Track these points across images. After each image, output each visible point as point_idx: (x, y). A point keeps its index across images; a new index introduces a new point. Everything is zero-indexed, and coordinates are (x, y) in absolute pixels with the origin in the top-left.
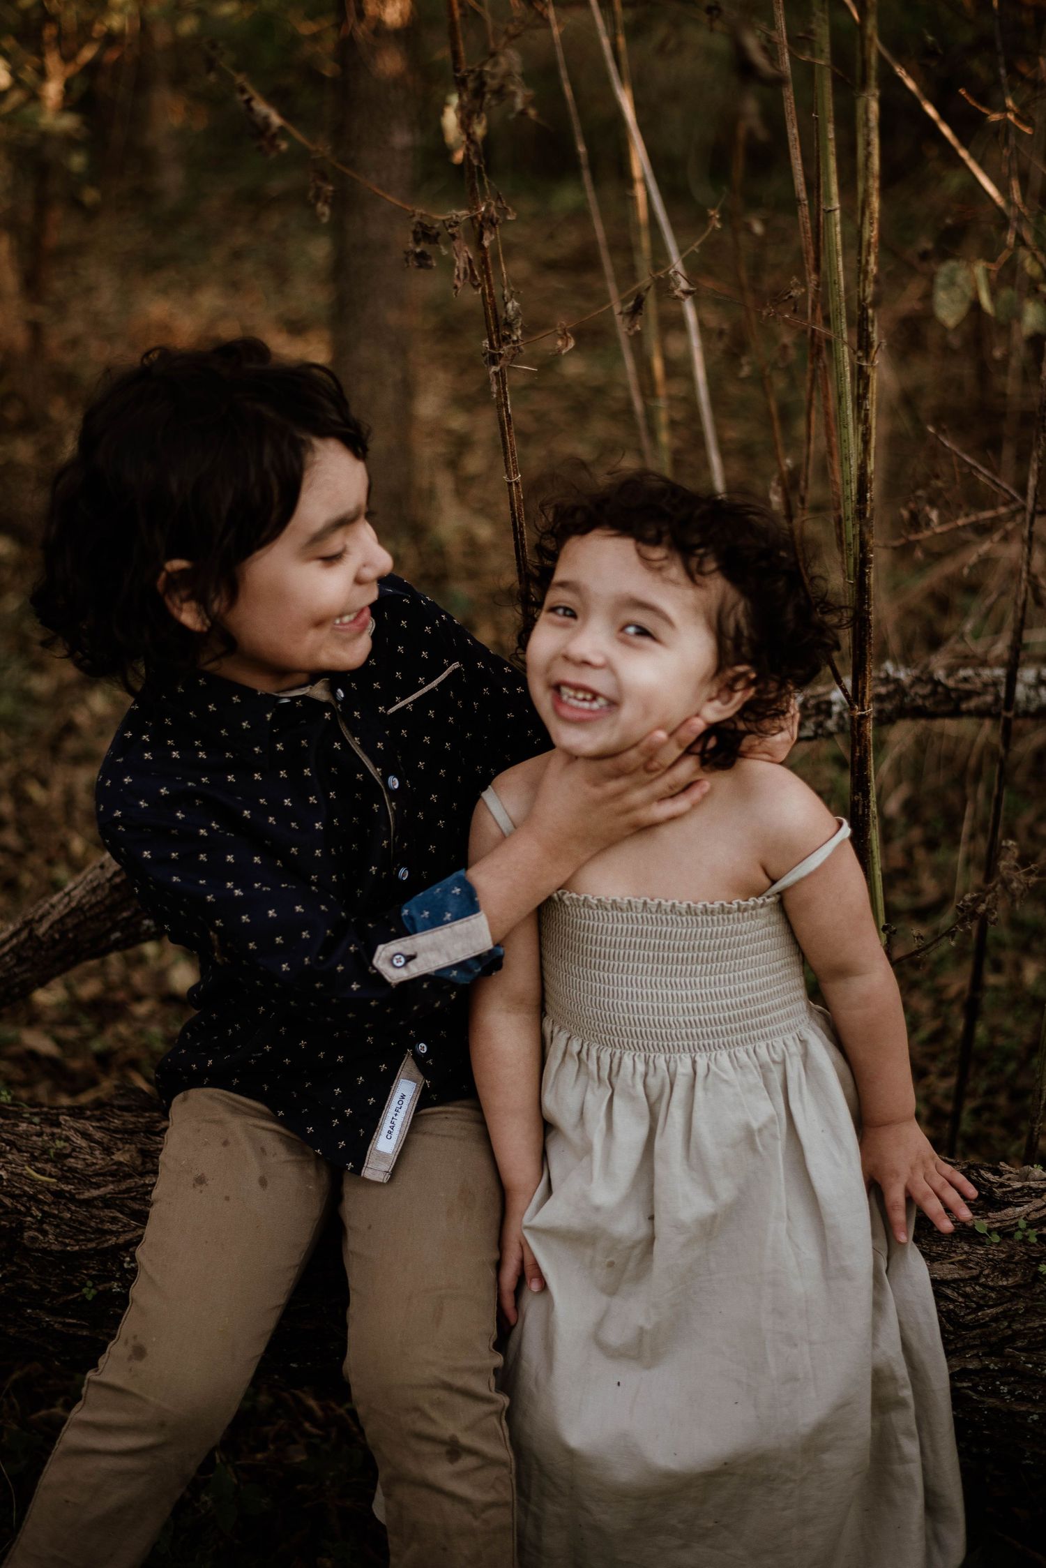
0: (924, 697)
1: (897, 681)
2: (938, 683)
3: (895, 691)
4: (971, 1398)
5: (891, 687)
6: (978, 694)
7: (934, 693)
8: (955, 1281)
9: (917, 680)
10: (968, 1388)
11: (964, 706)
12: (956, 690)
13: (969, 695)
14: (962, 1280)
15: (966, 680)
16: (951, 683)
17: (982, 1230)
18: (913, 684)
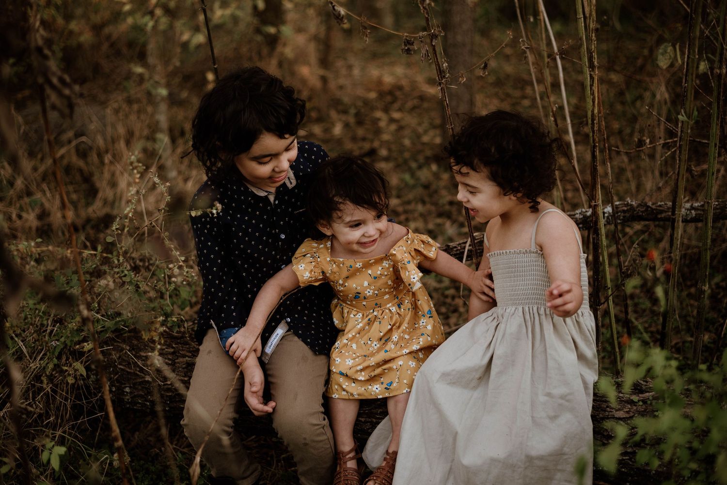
0: (642, 212)
1: (631, 205)
2: (649, 207)
3: (630, 209)
4: (629, 464)
5: (629, 207)
6: (666, 212)
7: (646, 210)
8: (624, 418)
9: (639, 205)
10: (628, 459)
11: (659, 216)
12: (656, 209)
13: (662, 212)
14: (627, 418)
15: (660, 206)
16: (654, 207)
17: (636, 401)
18: (638, 206)
